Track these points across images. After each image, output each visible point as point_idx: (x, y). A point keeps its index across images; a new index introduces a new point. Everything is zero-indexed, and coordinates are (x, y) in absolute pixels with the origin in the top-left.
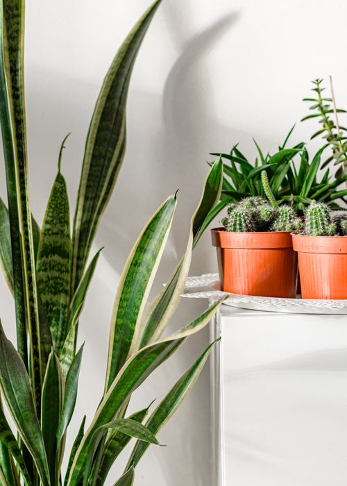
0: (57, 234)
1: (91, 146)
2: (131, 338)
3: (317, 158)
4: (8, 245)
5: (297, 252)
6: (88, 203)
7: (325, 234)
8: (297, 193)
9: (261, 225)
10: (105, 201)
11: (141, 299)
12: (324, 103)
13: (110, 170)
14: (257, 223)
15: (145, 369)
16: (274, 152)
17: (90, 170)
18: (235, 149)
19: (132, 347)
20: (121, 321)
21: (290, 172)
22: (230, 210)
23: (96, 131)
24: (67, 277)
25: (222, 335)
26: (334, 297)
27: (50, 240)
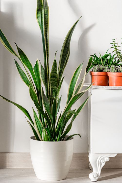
0: (54, 73)
1: (62, 53)
2: (72, 94)
3: (113, 56)
4: (43, 75)
5: (108, 76)
6: (61, 66)
7: (115, 72)
8: (109, 64)
9: (100, 71)
10: (65, 66)
11: (75, 85)
12: (115, 44)
13: (66, 59)
14: (100, 70)
15: (75, 100)
16: (104, 55)
17: (62, 59)
18: (95, 54)
19: (72, 96)
20: (70, 90)
21: (107, 60)
22: (94, 67)
23: (63, 50)
24: (56, 83)
25: (92, 94)
26: (116, 86)
27: (53, 74)
